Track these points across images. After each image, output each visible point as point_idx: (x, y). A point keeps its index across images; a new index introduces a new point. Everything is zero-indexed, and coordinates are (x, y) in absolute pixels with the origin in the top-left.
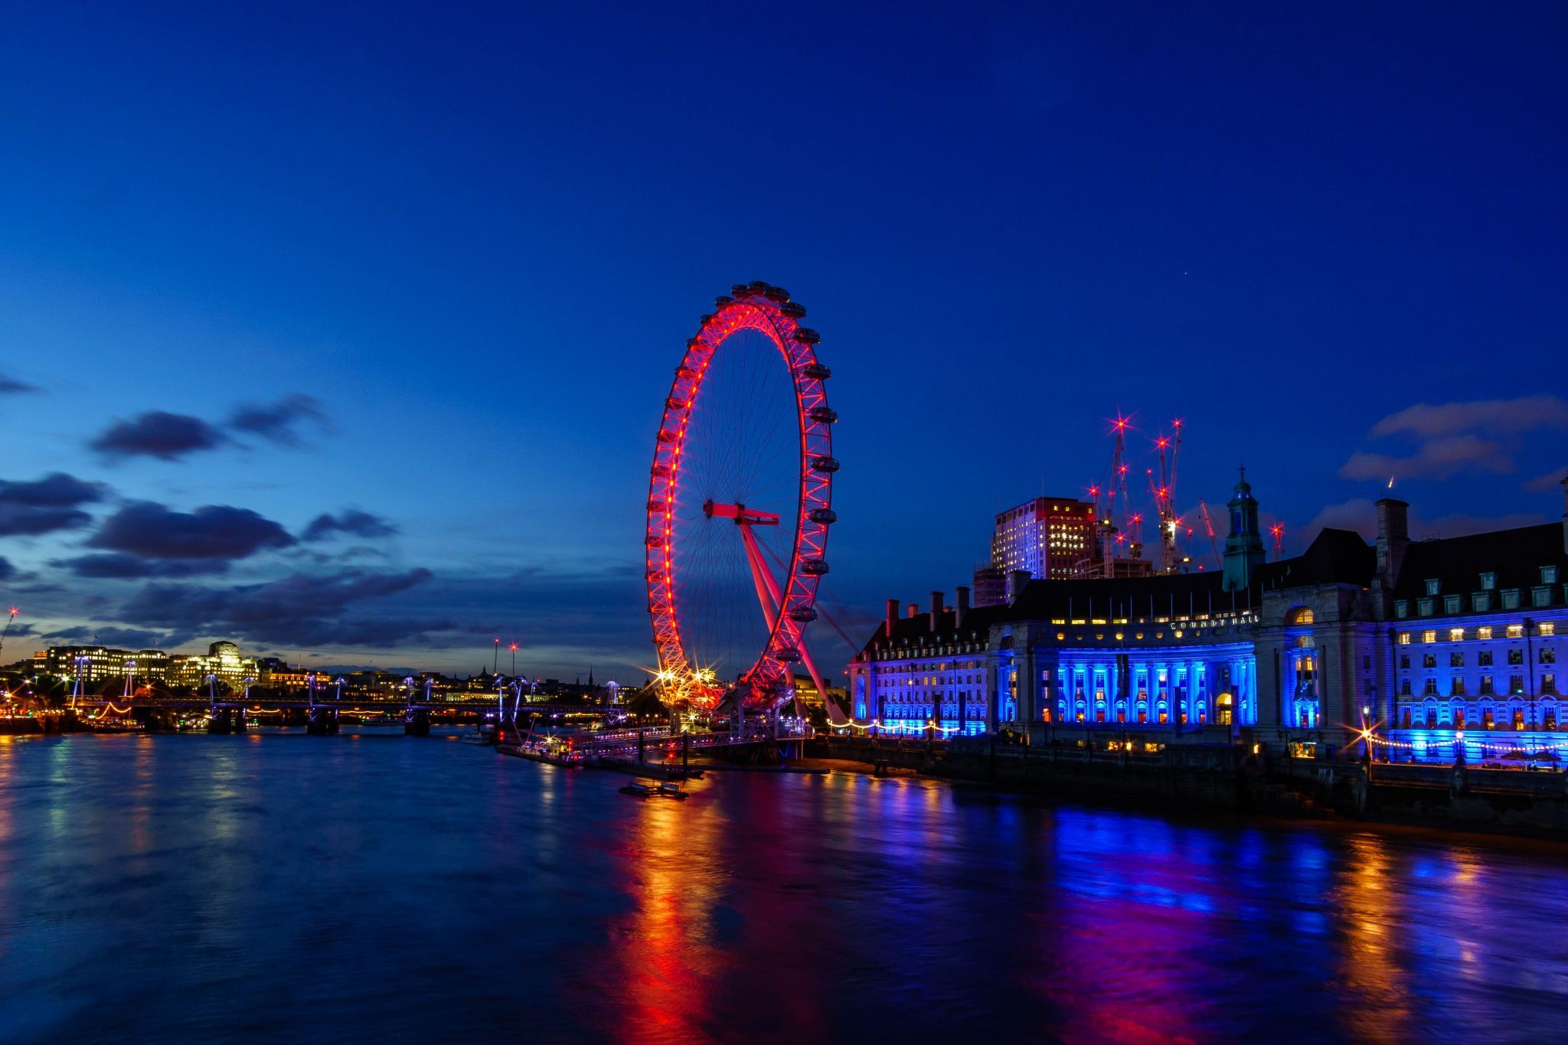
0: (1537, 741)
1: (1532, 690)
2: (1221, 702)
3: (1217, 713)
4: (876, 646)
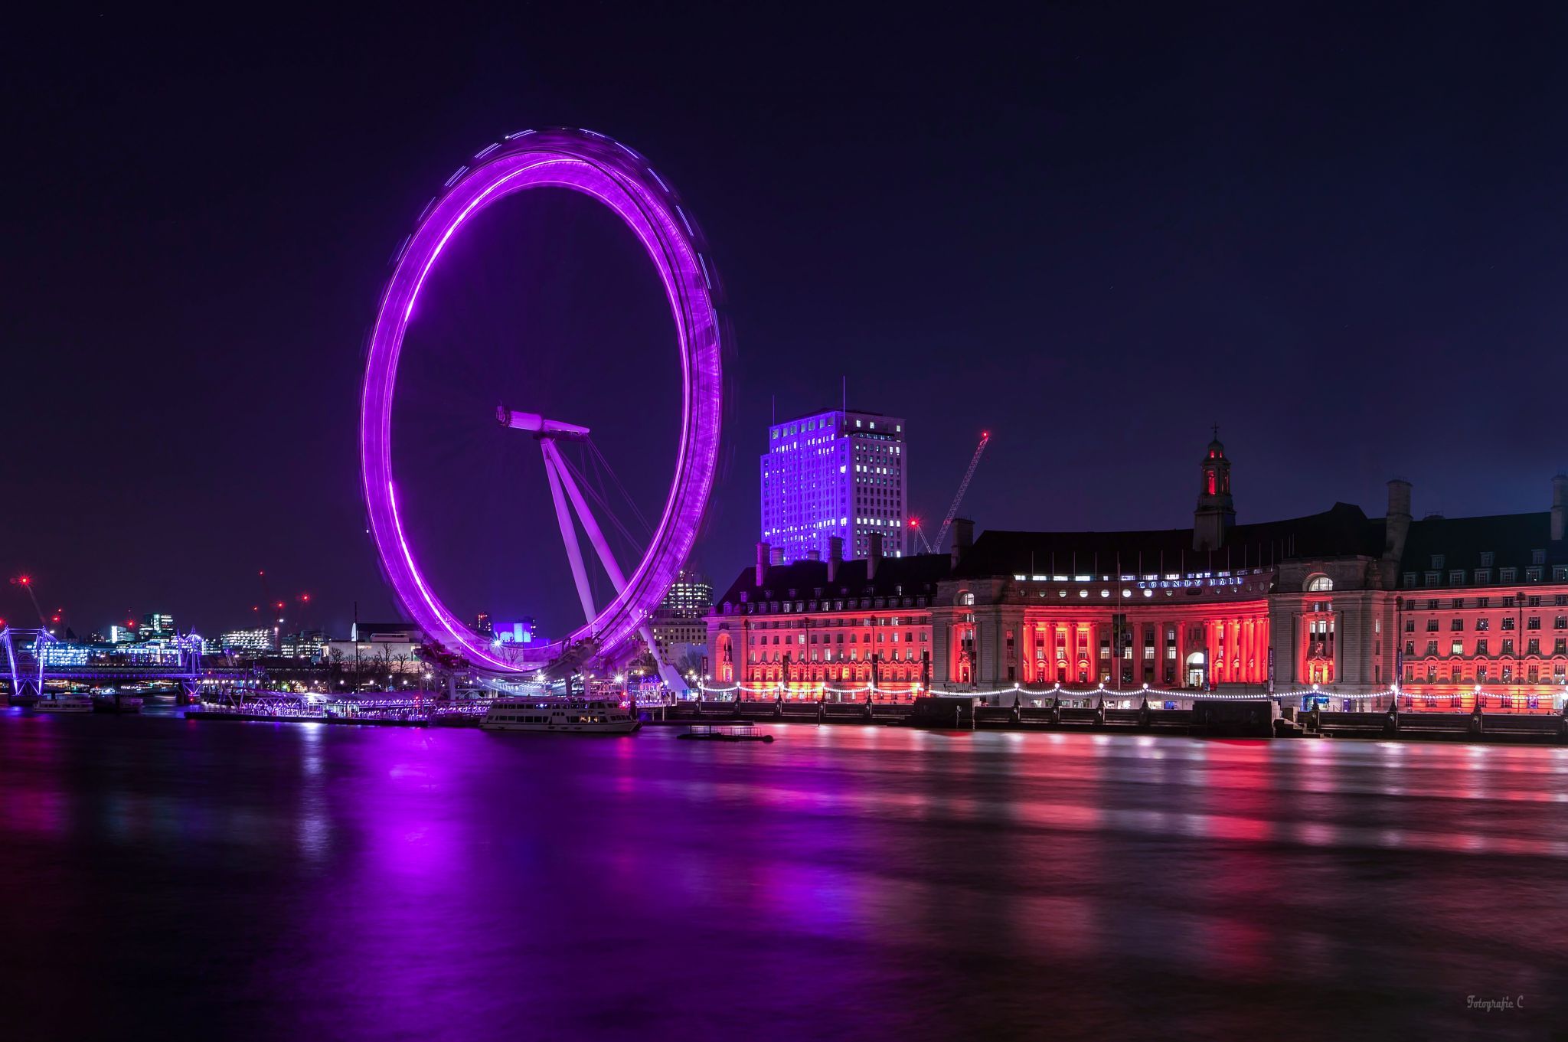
0: (1521, 692)
1: (1520, 651)
2: (1191, 662)
3: (1187, 672)
4: (744, 596)
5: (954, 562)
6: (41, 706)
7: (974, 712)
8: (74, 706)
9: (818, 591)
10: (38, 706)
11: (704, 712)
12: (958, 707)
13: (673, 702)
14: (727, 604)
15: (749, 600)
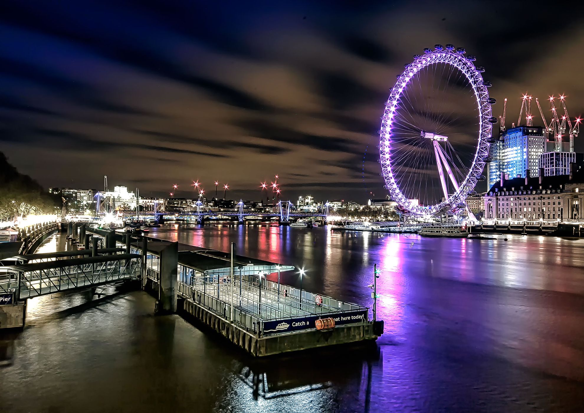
4: (497, 190)
5: (570, 177)
6: (292, 225)
7: (579, 229)
8: (303, 225)
9: (522, 188)
10: (291, 225)
11: (483, 228)
12: (574, 227)
13: (474, 225)
14: (491, 193)
15: (498, 191)
